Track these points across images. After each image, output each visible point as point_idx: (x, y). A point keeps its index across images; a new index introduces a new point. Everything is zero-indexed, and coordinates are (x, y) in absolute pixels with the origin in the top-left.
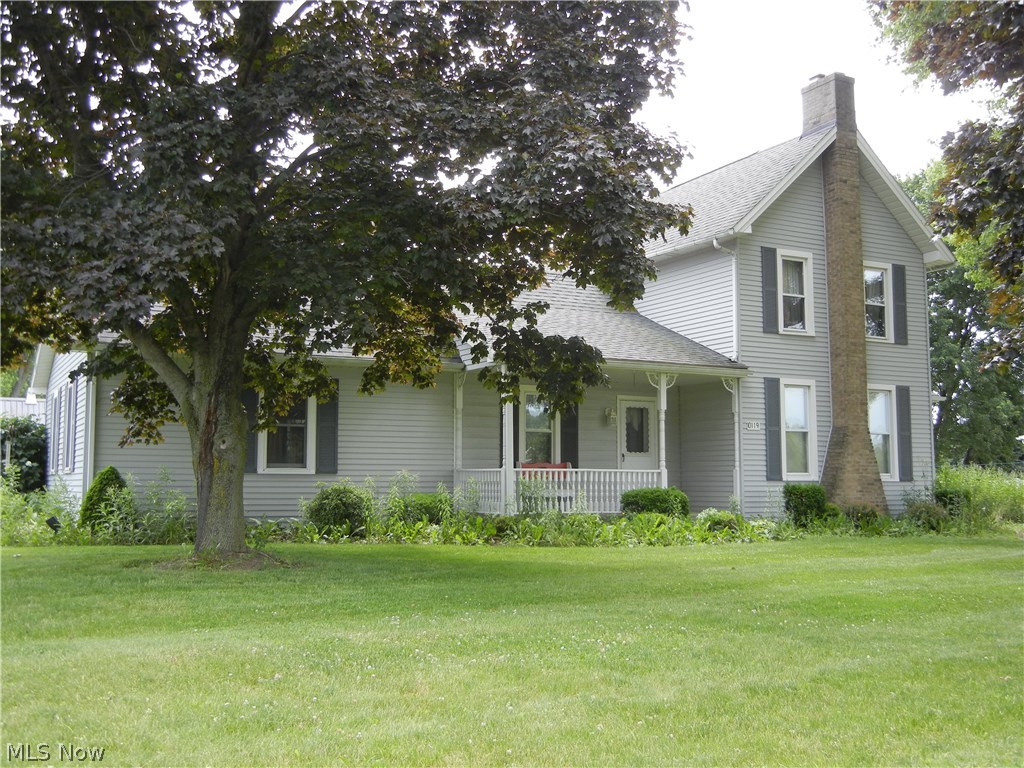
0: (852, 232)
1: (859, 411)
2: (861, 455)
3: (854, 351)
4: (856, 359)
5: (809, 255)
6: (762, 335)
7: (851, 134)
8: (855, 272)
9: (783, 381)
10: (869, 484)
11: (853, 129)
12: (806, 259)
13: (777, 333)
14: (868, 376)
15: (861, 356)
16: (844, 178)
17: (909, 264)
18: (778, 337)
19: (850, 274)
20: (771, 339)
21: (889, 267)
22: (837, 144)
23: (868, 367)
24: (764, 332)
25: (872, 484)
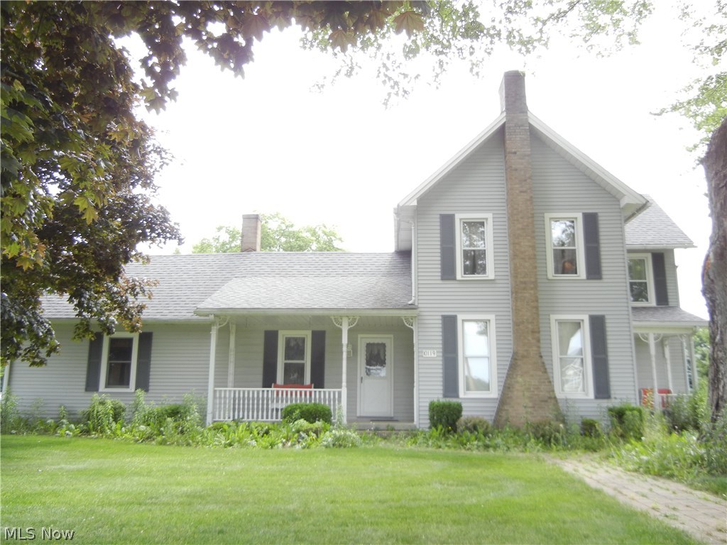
0: (521, 192)
1: (530, 338)
2: (532, 376)
3: (524, 289)
4: (527, 295)
5: (489, 216)
6: (441, 282)
7: (522, 114)
8: (525, 224)
9: (460, 317)
10: (542, 401)
11: (524, 110)
12: (487, 219)
13: (455, 279)
14: (540, 309)
15: (532, 292)
16: (513, 150)
17: (600, 211)
18: (456, 282)
19: (520, 226)
20: (449, 285)
21: (580, 216)
22: (507, 125)
23: (540, 301)
24: (442, 279)
25: (546, 401)
